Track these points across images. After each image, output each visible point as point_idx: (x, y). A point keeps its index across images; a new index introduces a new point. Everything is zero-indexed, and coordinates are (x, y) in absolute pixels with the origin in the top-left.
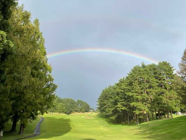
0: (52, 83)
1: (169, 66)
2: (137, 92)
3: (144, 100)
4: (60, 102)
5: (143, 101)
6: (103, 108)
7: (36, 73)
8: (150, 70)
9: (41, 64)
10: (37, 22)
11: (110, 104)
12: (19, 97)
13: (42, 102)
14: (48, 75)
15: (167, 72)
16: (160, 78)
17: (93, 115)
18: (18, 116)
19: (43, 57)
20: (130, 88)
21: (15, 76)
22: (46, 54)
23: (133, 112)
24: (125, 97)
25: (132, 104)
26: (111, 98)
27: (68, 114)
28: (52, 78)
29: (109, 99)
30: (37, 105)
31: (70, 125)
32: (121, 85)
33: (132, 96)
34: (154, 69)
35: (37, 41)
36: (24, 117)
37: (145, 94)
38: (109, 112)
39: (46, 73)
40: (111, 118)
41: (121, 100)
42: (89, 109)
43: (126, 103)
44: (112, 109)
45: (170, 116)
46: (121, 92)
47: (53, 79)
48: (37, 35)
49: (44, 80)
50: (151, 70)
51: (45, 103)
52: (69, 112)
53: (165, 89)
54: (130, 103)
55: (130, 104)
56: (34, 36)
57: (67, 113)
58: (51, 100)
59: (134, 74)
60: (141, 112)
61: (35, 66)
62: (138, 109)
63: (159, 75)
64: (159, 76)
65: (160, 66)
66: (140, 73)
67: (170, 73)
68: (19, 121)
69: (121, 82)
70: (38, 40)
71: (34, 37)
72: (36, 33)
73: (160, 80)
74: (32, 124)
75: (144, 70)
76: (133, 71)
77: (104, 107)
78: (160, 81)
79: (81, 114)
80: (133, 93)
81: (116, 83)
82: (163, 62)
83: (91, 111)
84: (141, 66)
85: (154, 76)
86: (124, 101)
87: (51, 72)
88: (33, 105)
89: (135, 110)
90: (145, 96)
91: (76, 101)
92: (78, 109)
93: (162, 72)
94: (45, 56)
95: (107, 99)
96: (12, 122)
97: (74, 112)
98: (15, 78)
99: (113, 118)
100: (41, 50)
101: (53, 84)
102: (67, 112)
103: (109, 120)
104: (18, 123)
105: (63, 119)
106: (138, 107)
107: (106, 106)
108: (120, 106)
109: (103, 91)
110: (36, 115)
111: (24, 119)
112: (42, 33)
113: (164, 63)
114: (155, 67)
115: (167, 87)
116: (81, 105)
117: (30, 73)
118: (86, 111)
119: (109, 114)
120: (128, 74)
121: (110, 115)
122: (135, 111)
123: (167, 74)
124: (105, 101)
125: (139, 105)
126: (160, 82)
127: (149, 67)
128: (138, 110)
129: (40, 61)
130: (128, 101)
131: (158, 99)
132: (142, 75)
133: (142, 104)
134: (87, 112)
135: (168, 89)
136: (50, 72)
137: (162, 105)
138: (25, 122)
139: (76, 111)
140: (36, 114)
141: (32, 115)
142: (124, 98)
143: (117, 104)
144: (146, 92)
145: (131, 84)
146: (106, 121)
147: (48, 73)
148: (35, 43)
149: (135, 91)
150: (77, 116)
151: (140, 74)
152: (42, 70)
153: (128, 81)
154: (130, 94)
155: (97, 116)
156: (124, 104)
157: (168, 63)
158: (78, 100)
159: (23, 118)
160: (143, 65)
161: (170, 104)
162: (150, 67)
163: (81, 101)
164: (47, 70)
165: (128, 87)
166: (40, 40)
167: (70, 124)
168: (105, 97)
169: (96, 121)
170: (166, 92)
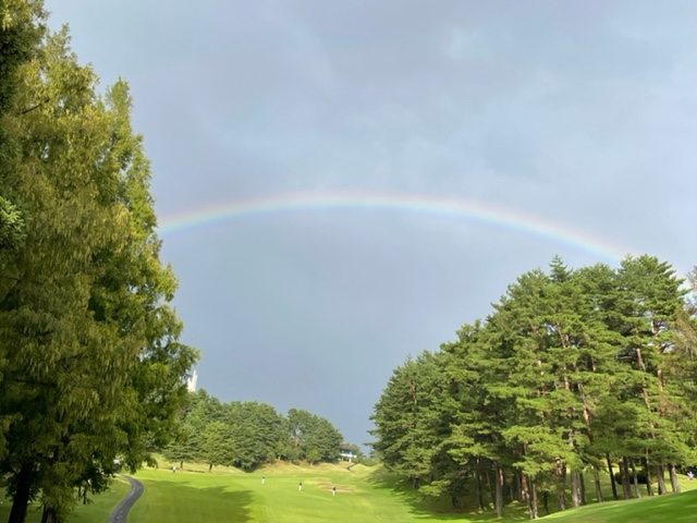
0: (173, 341)
1: (667, 275)
2: (531, 384)
3: (561, 418)
4: (214, 417)
5: (557, 420)
6: (394, 447)
7: (110, 301)
8: (587, 290)
9: (134, 264)
10: (120, 93)
11: (420, 432)
12: (38, 399)
13: (130, 419)
14: (158, 309)
15: (655, 302)
16: (627, 327)
17: (353, 475)
18: (35, 474)
19: (139, 235)
20: (502, 363)
21: (24, 319)
22: (155, 225)
23: (514, 465)
24: (481, 403)
25: (509, 433)
26: (427, 403)
27: (247, 470)
28: (177, 322)
29: (418, 411)
30: (110, 433)
31: (250, 515)
32: (466, 351)
33: (512, 400)
34: (605, 288)
35: (117, 171)
36: (56, 480)
37: (563, 393)
38: (420, 465)
39: (151, 302)
40: (426, 489)
41: (468, 416)
42: (341, 450)
43: (486, 427)
44: (430, 453)
45: (668, 487)
46: (469, 382)
47: (180, 327)
48: (120, 148)
49: (143, 331)
50: (593, 293)
51: (144, 422)
52: (253, 460)
53: (648, 371)
54: (504, 427)
55: (504, 433)
56: (109, 150)
57: (243, 463)
58: (170, 412)
59: (521, 305)
60: (546, 466)
61: (109, 272)
62: (537, 453)
63: (622, 311)
64: (623, 317)
65: (627, 277)
66: (546, 301)
67: (667, 307)
68: (40, 494)
69: (468, 341)
70: (124, 167)
71: (109, 154)
72: (115, 137)
73: (626, 334)
74: (90, 508)
75: (562, 293)
76: (517, 293)
77: (400, 442)
78: (629, 338)
79: (304, 469)
80: (515, 386)
81: (447, 343)
82: (642, 258)
83: (346, 459)
84: (548, 272)
85: (601, 315)
86: (480, 421)
87: (172, 296)
88: (93, 433)
89: (524, 460)
90: (562, 401)
91: (283, 413)
92: (293, 447)
93: (636, 300)
94: (152, 232)
95: (410, 411)
96: (10, 498)
97: (273, 462)
98: (23, 328)
99: (433, 489)
100: (134, 205)
101: (177, 345)
102: (246, 462)
103: (419, 500)
104: (36, 504)
105: (220, 489)
106: (534, 447)
107: (405, 438)
108: (461, 440)
109: (396, 373)
110: (108, 471)
111: (57, 489)
112: (140, 139)
113: (646, 264)
114: (606, 282)
115: (654, 362)
116: (304, 432)
117: (85, 302)
118: (327, 459)
119: (417, 473)
120: (496, 307)
121: (423, 475)
122: (520, 464)
123: (656, 309)
124: (403, 415)
125: (537, 436)
126: (626, 341)
127: (584, 280)
128: (534, 459)
129: (129, 254)
130: (496, 421)
131: (620, 413)
132: (553, 310)
133: (551, 433)
134: (330, 461)
135: (659, 372)
136: (170, 297)
137: (637, 441)
138: (60, 499)
139: (283, 458)
140: (108, 466)
141: (91, 473)
142: (481, 408)
143: (448, 432)
144: (567, 383)
145: (506, 348)
146: (407, 501)
147: (161, 302)
148: (111, 178)
149: (521, 376)
150: (286, 480)
151: (543, 307)
152: (135, 290)
153: (496, 336)
154: (504, 391)
155: (369, 481)
156: (476, 430)
157: (660, 262)
158: (293, 412)
159: (55, 483)
160: (556, 270)
161: (669, 437)
162: (588, 277)
163: (307, 415)
164: (157, 290)
165: (497, 362)
166: (130, 165)
167: (247, 511)
168: (403, 399)
169: (365, 503)
170: (652, 386)
